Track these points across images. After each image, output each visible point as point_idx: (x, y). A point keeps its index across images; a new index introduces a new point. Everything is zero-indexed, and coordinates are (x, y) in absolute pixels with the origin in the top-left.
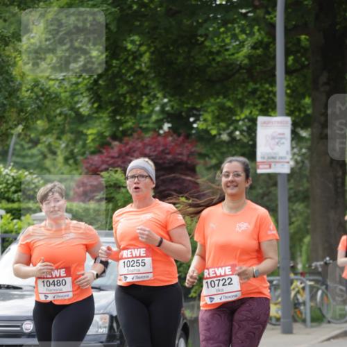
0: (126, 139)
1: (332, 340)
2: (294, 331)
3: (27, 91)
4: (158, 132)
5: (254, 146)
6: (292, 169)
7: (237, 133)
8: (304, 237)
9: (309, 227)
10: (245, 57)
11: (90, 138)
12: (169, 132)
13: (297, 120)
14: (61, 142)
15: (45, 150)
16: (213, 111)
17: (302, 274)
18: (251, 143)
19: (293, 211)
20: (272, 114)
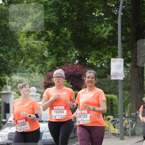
0: (61, 66)
1: (139, 143)
2: (125, 139)
3: (24, 47)
4: (74, 63)
5: (110, 69)
6: (124, 78)
7: (104, 64)
8: (128, 104)
9: (130, 100)
10: (106, 36)
11: (48, 65)
12: (78, 64)
13: (126, 60)
14: (37, 67)
15: (31, 70)
16: (94, 56)
17: (128, 118)
18: (108, 68)
19: (124, 94)
20: (116, 57)
